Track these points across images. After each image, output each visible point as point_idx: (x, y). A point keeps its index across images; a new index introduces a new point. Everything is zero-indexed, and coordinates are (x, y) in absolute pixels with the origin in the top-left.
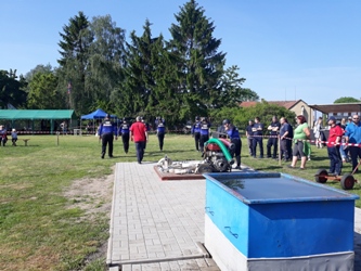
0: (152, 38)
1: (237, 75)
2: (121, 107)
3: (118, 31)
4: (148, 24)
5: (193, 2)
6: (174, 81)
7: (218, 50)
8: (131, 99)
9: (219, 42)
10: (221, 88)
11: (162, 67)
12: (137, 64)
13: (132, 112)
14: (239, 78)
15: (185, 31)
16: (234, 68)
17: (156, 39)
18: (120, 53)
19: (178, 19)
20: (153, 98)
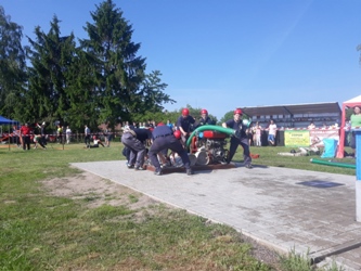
0: (60, 36)
1: (159, 80)
2: (22, 112)
3: (13, 27)
4: (56, 21)
5: (110, 2)
6: (91, 83)
7: (137, 55)
8: (35, 102)
9: (138, 46)
10: (141, 93)
11: (77, 67)
12: (43, 63)
13: (37, 117)
14: (161, 83)
15: (103, 31)
16: (157, 73)
17: (65, 38)
18: (16, 51)
19: (95, 18)
20: (64, 102)
